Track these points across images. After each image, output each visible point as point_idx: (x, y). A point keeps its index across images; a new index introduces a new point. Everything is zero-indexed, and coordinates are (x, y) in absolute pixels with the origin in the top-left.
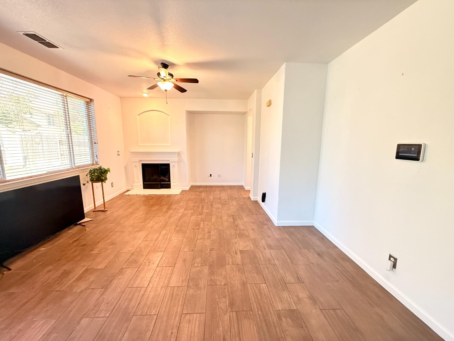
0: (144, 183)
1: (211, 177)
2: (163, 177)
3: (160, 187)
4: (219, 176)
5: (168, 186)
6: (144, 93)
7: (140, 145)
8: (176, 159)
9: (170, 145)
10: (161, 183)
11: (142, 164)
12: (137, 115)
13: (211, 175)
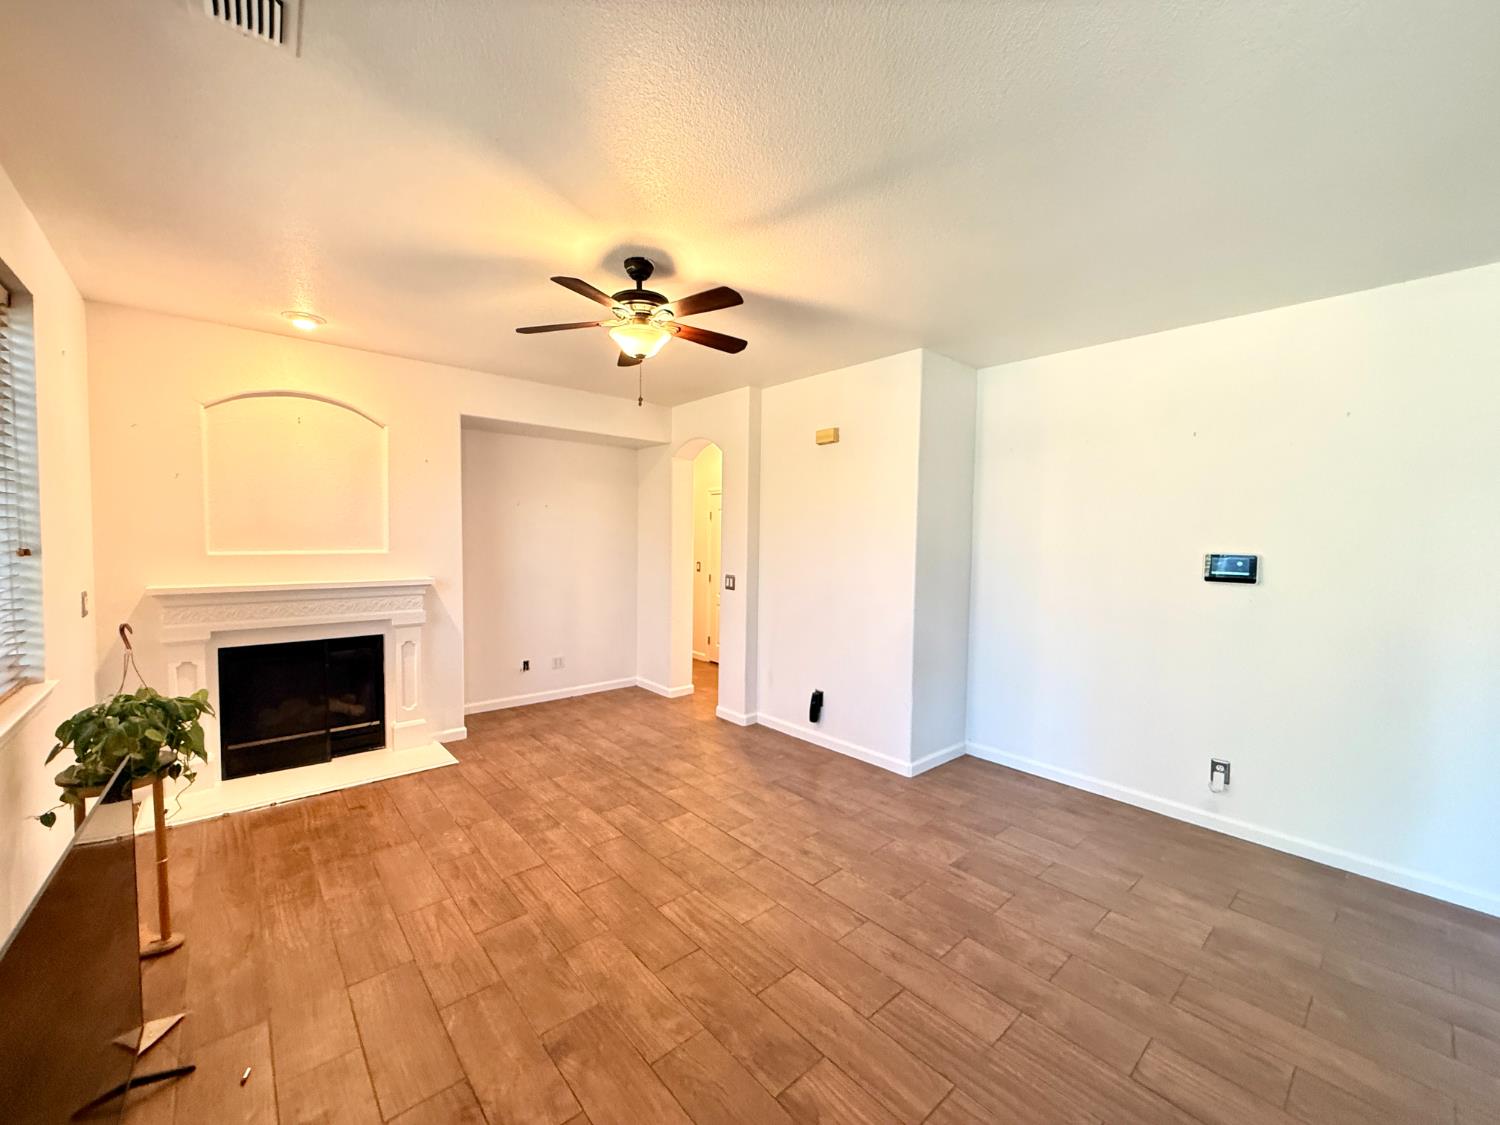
0: (230, 748)
1: (527, 672)
2: (338, 703)
3: (329, 749)
4: (558, 663)
5: (375, 739)
6: (296, 314)
7: (210, 553)
8: (416, 611)
9: (385, 550)
10: (332, 730)
11: (220, 650)
12: (202, 407)
13: (526, 664)
